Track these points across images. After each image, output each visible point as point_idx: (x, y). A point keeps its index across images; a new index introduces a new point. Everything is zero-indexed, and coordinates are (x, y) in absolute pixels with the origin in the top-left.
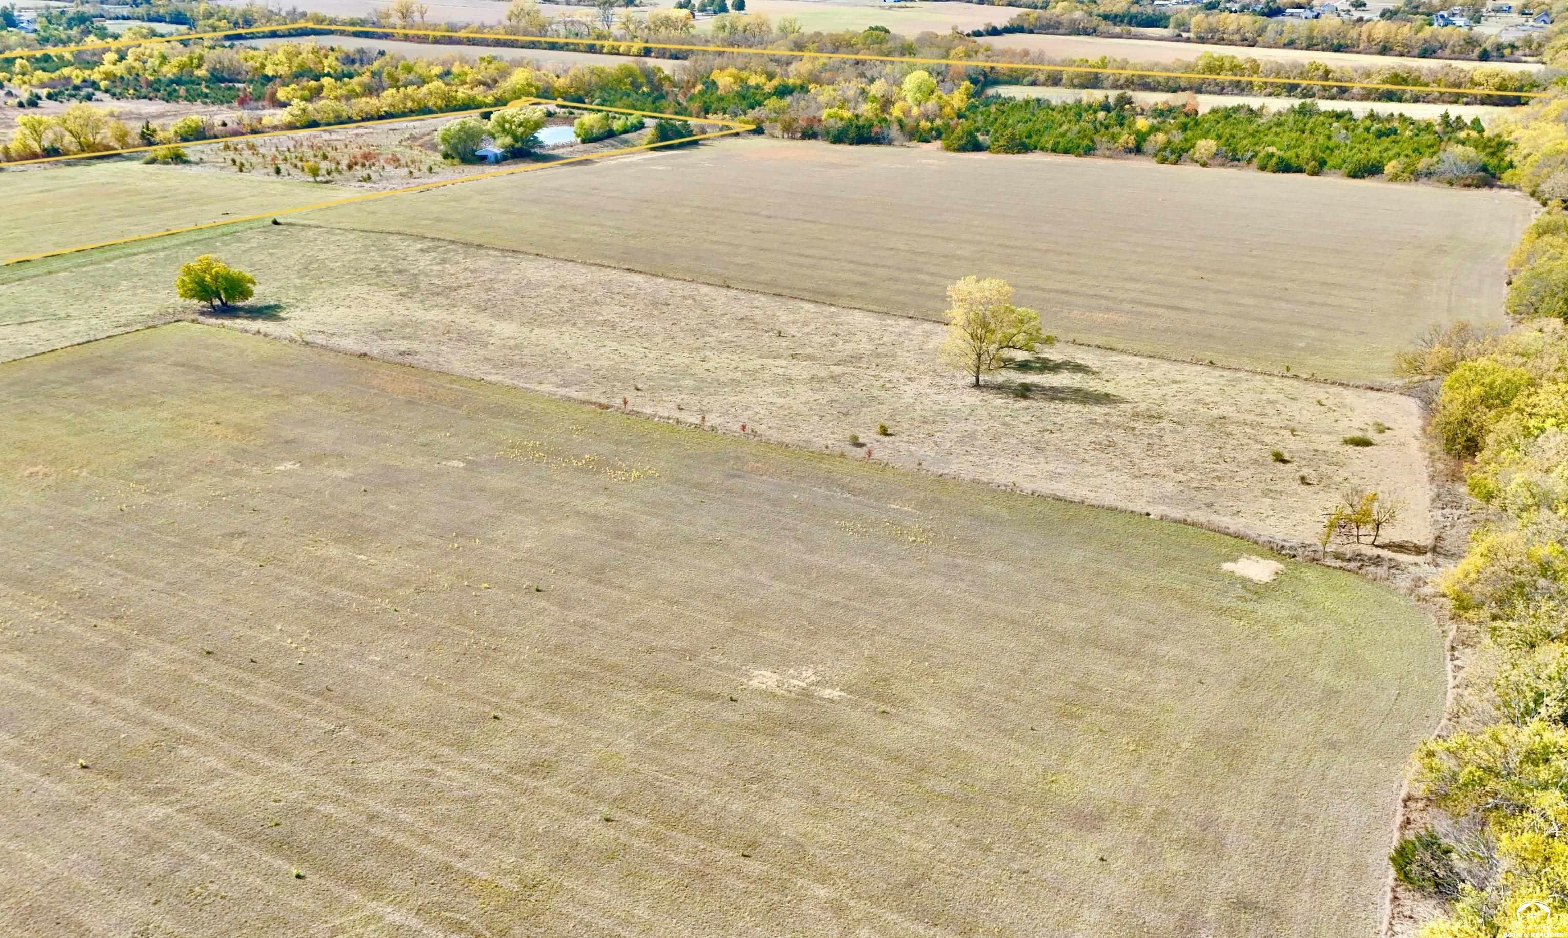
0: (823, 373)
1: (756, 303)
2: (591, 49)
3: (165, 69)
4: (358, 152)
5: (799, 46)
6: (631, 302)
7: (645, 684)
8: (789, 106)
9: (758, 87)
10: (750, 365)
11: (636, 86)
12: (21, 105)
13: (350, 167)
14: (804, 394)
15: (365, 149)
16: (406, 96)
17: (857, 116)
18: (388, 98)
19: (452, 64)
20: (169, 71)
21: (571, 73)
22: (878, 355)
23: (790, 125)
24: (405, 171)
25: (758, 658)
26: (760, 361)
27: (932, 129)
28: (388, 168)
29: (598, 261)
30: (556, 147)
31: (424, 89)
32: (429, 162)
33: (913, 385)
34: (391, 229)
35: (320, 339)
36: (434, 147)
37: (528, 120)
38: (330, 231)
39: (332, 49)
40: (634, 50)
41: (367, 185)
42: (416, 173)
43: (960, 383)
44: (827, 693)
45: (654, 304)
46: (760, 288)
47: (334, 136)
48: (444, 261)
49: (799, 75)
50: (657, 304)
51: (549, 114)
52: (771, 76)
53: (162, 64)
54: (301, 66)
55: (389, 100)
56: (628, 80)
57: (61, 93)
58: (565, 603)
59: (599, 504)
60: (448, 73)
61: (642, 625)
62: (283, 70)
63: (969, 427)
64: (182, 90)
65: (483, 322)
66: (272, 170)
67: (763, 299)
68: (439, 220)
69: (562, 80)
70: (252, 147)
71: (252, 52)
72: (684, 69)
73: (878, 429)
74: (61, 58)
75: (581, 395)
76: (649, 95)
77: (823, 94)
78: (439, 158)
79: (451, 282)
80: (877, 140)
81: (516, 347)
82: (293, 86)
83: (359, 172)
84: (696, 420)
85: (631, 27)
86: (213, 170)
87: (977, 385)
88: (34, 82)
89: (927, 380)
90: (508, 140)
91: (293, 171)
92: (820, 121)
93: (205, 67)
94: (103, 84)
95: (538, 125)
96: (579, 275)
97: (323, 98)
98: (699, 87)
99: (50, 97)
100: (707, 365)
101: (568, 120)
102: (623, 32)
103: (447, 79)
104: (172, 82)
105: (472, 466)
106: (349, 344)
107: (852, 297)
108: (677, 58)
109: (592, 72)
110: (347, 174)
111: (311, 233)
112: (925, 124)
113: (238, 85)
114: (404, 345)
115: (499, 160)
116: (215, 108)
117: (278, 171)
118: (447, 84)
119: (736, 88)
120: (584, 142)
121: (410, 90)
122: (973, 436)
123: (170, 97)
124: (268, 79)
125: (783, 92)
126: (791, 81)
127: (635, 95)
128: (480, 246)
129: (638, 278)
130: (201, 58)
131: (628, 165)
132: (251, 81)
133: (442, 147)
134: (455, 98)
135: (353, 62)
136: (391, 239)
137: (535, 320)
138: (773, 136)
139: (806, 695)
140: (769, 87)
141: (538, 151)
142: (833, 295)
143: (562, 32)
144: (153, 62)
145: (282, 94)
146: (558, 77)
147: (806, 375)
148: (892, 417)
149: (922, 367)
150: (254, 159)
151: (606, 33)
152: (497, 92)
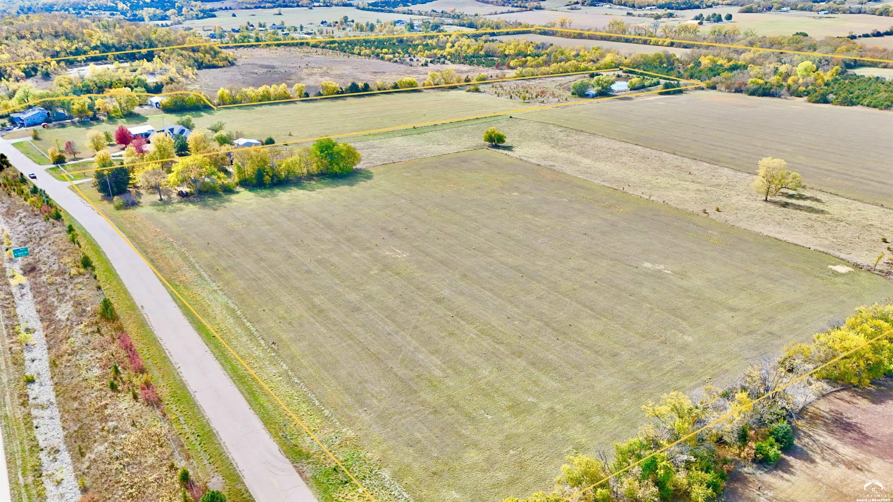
0: (702, 188)
1: (684, 161)
2: (645, 42)
3: (469, 51)
4: (539, 90)
5: (751, 44)
6: (634, 156)
7: (612, 260)
8: (734, 76)
9: (721, 65)
10: (674, 183)
11: (661, 63)
12: (422, 65)
13: (536, 97)
14: (692, 195)
15: (542, 89)
16: (560, 66)
17: (766, 83)
18: (554, 66)
19: (580, 51)
20: (470, 52)
21: (632, 57)
22: (729, 185)
23: (729, 86)
24: (556, 100)
25: (647, 261)
26: (678, 182)
27: (805, 91)
28: (551, 98)
29: (625, 140)
30: (619, 91)
31: (568, 64)
32: (566, 96)
33: (739, 197)
34: (551, 122)
35: (525, 159)
36: (569, 89)
37: (609, 80)
38: (529, 122)
39: (532, 43)
40: (666, 43)
41: (543, 105)
42: (561, 101)
43: (758, 199)
44: (666, 271)
45: (643, 158)
46: (688, 156)
47: (531, 83)
48: (568, 136)
49: (745, 60)
50: (644, 158)
51: (619, 76)
52: (730, 60)
53: (468, 48)
54: (519, 51)
55: (553, 68)
56: (658, 61)
57: (434, 60)
58: (593, 239)
59: (608, 217)
60: (578, 55)
61: (614, 247)
62: (512, 52)
63: (755, 213)
64: (475, 60)
65: (579, 158)
66: (509, 97)
67: (688, 160)
68: (568, 120)
69: (627, 60)
70: (501, 87)
71: (501, 44)
72: (687, 54)
73: (715, 209)
74: (432, 44)
75: (609, 185)
76: (666, 68)
77: (754, 70)
78: (570, 94)
79: (569, 143)
80: (773, 95)
81: (590, 168)
82: (516, 60)
83: (540, 99)
84: (647, 197)
85: (667, 31)
86: (489, 95)
87: (766, 200)
88: (425, 55)
89: (746, 196)
90: (600, 88)
91: (516, 97)
92: (746, 84)
93: (483, 50)
94: (449, 57)
95: (613, 83)
96: (617, 145)
97: (527, 67)
98: (692, 65)
99: (431, 62)
100: (657, 181)
101: (627, 79)
102: (663, 33)
103: (577, 58)
104: (471, 57)
105: (570, 201)
106: (534, 161)
107: (727, 163)
108: (686, 48)
109: (642, 56)
110: (535, 100)
111: (522, 122)
112: (802, 89)
113: (495, 59)
114: (552, 163)
115: (594, 96)
116: (487, 68)
117: (511, 97)
118: (578, 61)
119: (710, 66)
120: (631, 90)
121: (562, 63)
122: (753, 216)
123: (471, 63)
124: (506, 56)
125: (733, 68)
126: (740, 63)
127: (659, 68)
128: (581, 131)
129: (639, 148)
130: (482, 47)
131: (648, 101)
132: (499, 57)
133: (572, 90)
134: (580, 67)
135: (539, 48)
136: (550, 126)
137: (598, 159)
138: (720, 91)
139: (659, 271)
140: (727, 65)
141: (610, 93)
142: (719, 161)
143: (633, 33)
144: (465, 48)
145: (512, 63)
146: (626, 58)
147: (695, 188)
148: (724, 206)
149: (745, 191)
150: (502, 92)
151: (654, 35)
152: (598, 65)
